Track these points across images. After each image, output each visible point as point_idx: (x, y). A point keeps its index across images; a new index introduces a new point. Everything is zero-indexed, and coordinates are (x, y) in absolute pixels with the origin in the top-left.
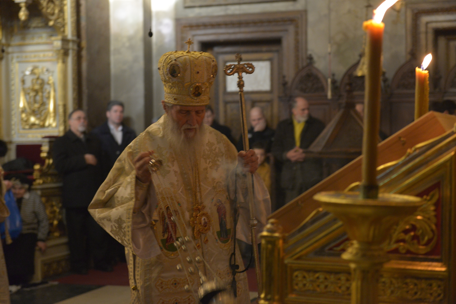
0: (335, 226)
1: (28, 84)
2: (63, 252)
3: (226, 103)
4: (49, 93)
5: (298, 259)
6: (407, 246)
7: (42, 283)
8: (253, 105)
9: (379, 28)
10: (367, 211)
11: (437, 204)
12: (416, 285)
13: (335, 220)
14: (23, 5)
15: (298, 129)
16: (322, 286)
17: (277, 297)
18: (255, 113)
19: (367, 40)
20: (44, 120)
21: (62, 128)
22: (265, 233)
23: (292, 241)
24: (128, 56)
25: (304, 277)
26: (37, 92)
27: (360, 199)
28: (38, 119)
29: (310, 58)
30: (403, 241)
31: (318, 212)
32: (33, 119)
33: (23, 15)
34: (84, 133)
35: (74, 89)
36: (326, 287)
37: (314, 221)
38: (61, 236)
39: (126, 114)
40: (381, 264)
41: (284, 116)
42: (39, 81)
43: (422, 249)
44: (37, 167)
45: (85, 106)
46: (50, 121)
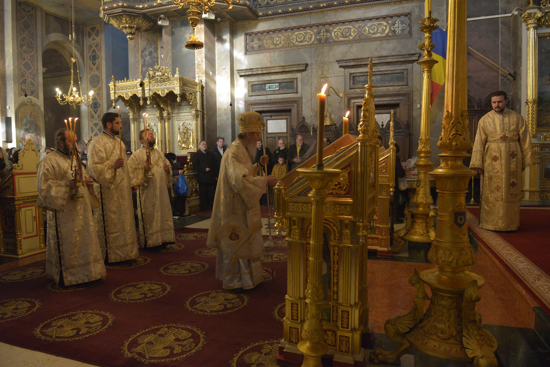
0: (306, 183)
1: (181, 130)
2: (197, 202)
3: (267, 138)
4: (190, 133)
5: (291, 197)
6: (336, 191)
7: (188, 215)
8: (279, 139)
9: (323, 97)
10: (318, 175)
11: (349, 173)
12: (340, 207)
13: (306, 181)
14: (178, 95)
15: (298, 149)
16: (301, 209)
17: (281, 214)
18: (280, 141)
19: (318, 102)
20: (189, 145)
21: (196, 149)
22: (276, 187)
23: (288, 190)
24: (224, 117)
25: (293, 205)
26: (185, 133)
27: (316, 170)
28: (186, 145)
29: (304, 118)
30: (335, 189)
31: (299, 177)
32: (183, 145)
33: (178, 100)
34: (206, 151)
35: (201, 132)
36: (302, 209)
37: (297, 181)
38: (196, 195)
39: (225, 143)
40: (325, 198)
41: (293, 143)
42: (186, 129)
43: (343, 192)
44: (185, 166)
45: (206, 140)
46: (191, 146)
